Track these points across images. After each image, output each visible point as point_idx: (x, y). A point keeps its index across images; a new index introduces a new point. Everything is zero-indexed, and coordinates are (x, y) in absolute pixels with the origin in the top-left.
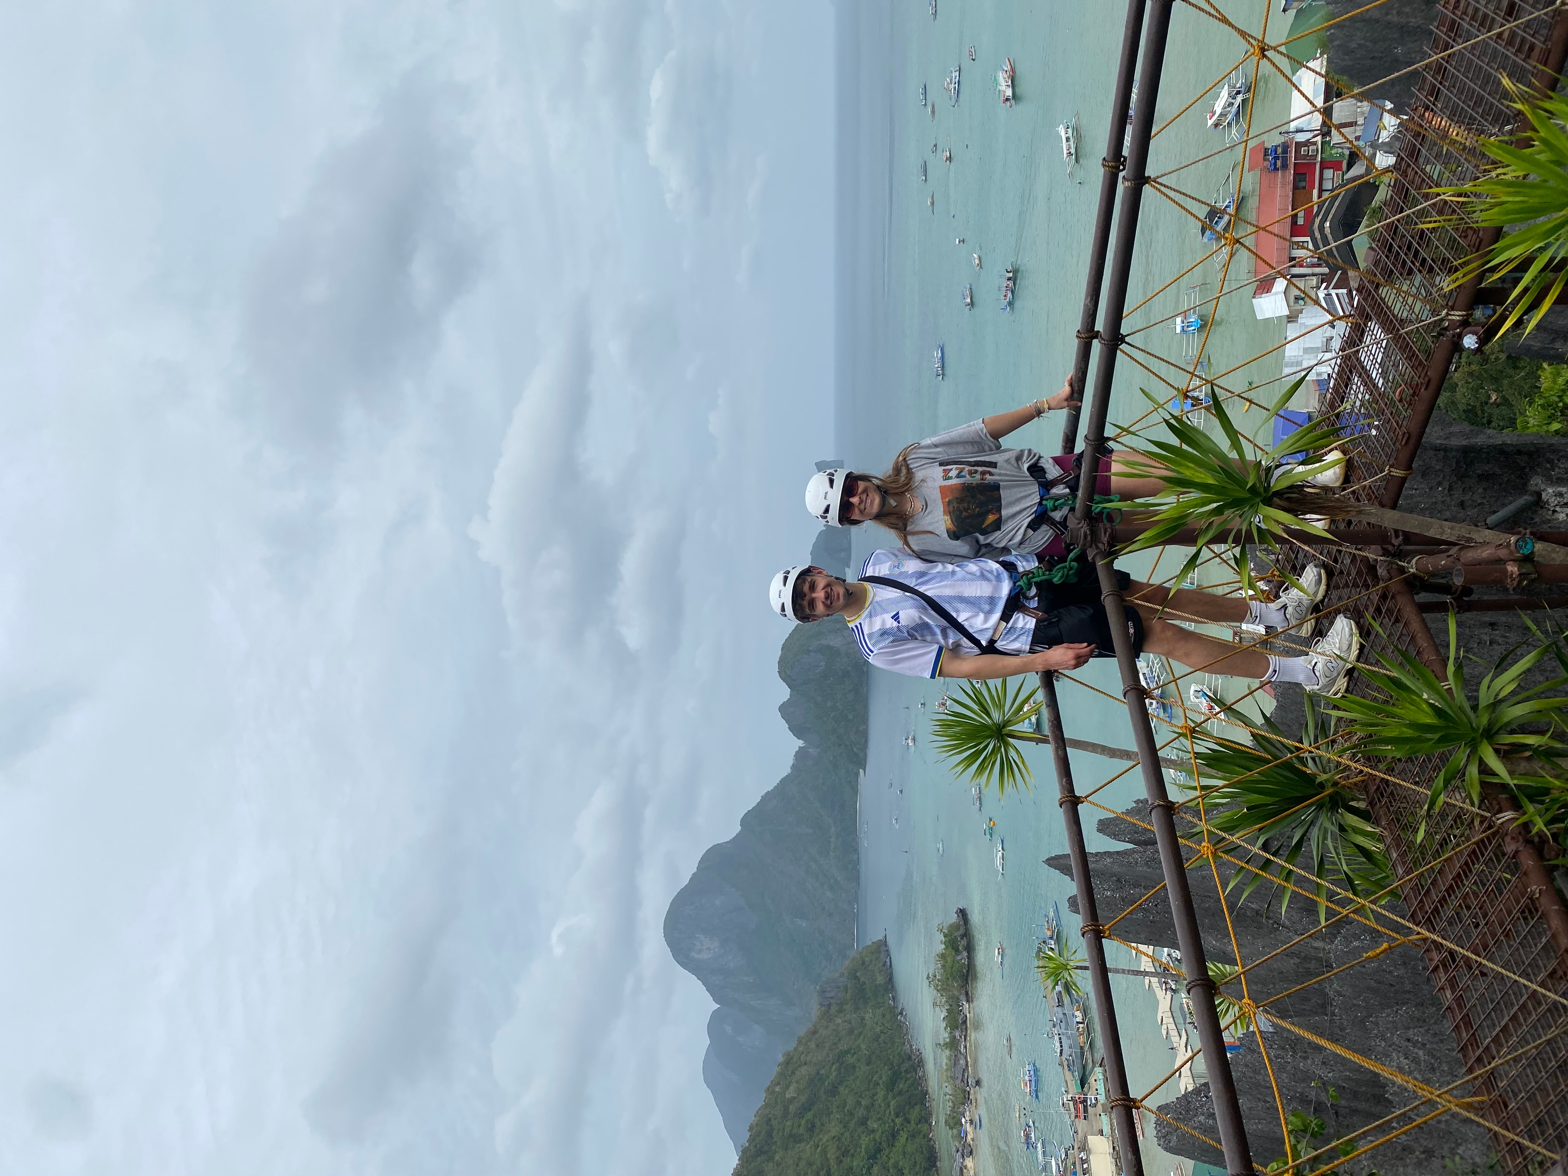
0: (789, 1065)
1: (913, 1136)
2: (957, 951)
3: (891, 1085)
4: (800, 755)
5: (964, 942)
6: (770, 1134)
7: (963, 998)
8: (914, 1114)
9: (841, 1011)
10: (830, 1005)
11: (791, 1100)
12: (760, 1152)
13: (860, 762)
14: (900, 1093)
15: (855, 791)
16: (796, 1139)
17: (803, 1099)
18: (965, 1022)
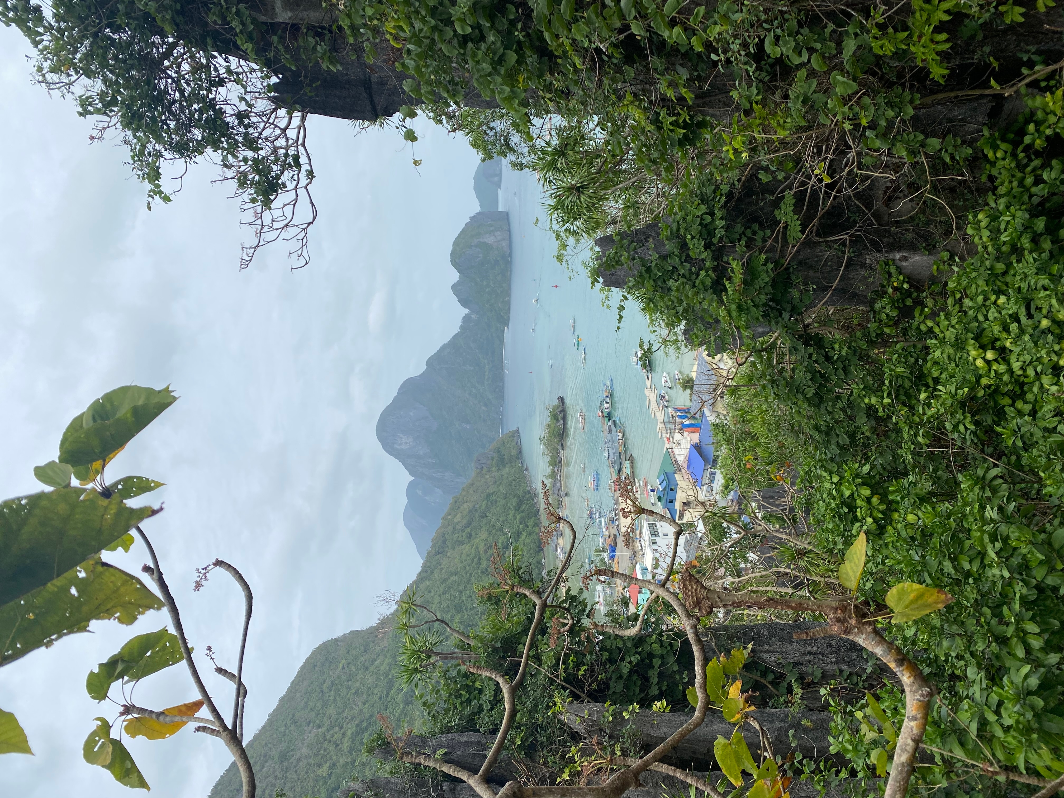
0: (456, 505)
1: (530, 534)
2: (557, 420)
3: (518, 508)
4: (466, 319)
5: (562, 415)
6: (444, 542)
7: (560, 447)
8: (531, 523)
9: (489, 471)
10: (482, 468)
11: (458, 523)
12: (438, 553)
13: (506, 322)
14: (523, 511)
15: (502, 342)
16: (461, 543)
17: (465, 522)
18: (560, 462)
